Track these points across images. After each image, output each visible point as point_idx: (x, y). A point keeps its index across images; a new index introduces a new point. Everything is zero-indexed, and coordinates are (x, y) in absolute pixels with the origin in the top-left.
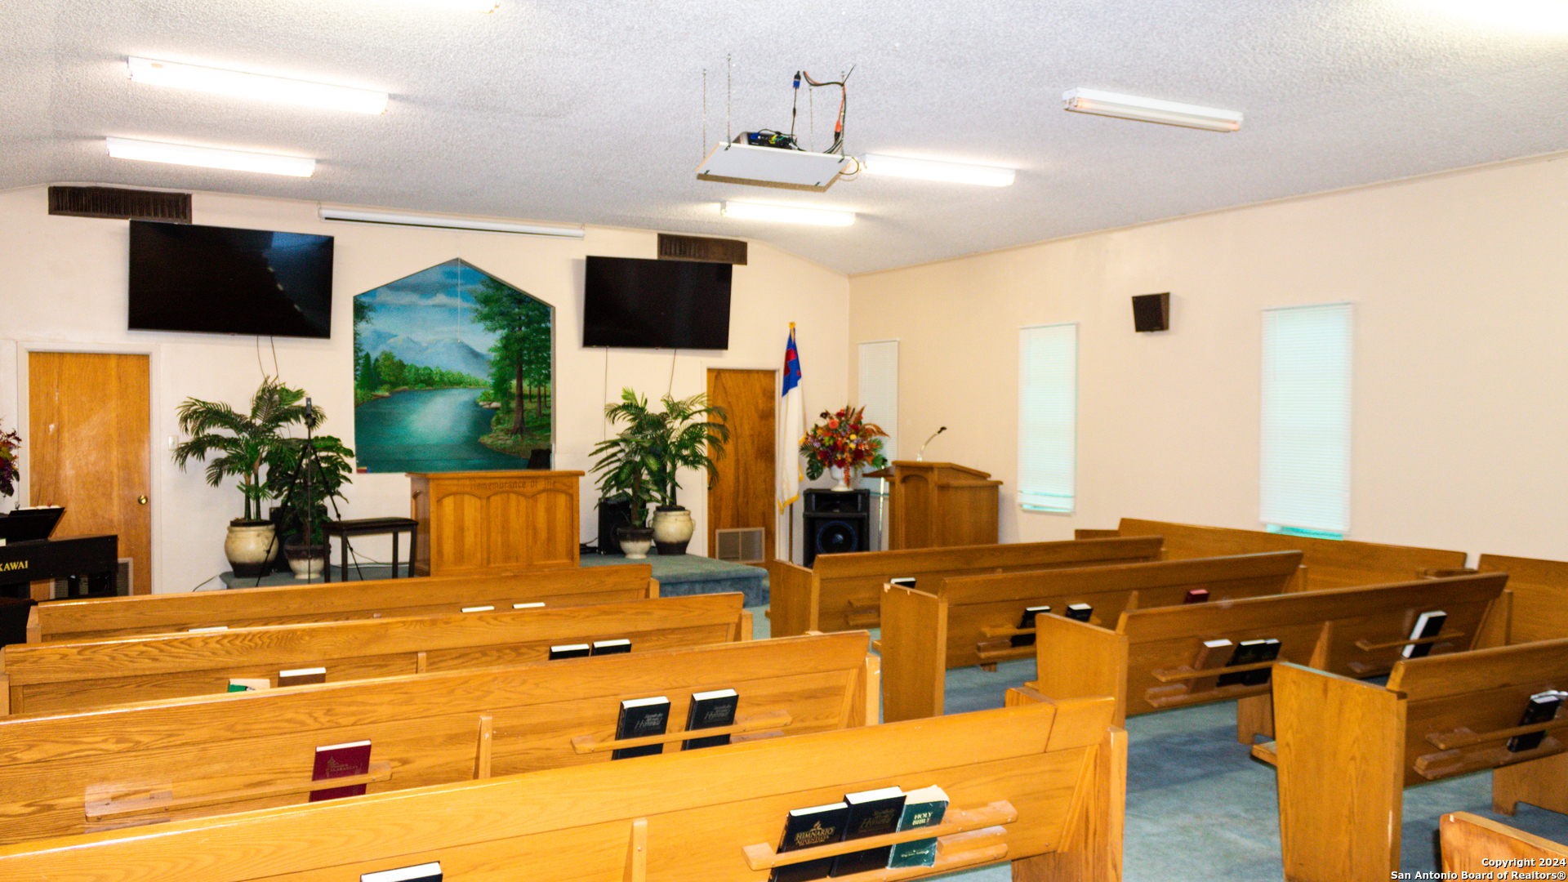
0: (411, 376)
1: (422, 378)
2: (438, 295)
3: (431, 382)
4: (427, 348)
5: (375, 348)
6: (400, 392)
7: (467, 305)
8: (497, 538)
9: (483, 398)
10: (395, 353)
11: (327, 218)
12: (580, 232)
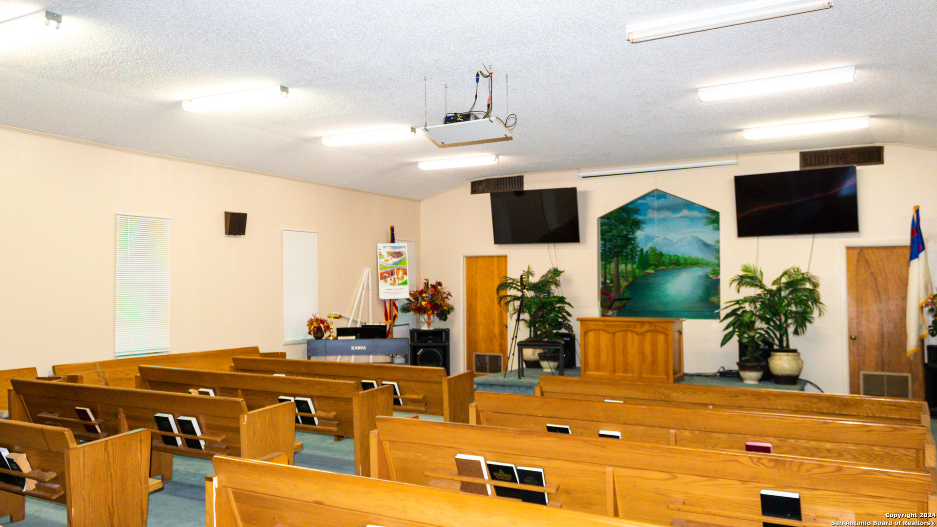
0: (667, 261)
1: (673, 261)
2: (683, 210)
3: (679, 264)
4: (676, 243)
5: (645, 245)
6: (661, 270)
7: (701, 215)
8: (619, 358)
9: (713, 273)
10: (657, 247)
11: (584, 177)
12: (734, 161)
